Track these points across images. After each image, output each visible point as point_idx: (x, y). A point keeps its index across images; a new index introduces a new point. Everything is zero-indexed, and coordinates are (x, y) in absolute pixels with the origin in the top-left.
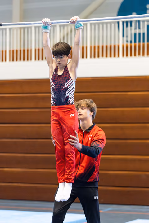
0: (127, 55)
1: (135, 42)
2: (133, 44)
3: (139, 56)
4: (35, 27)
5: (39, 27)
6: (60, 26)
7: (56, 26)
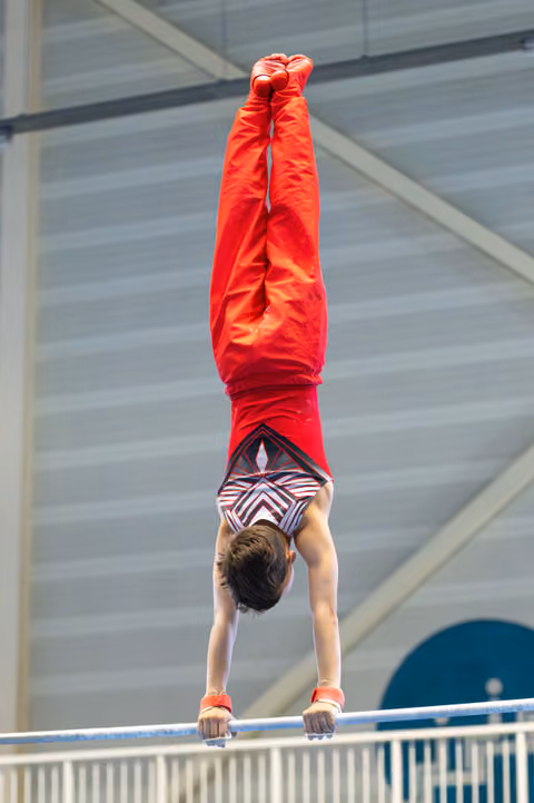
4: (76, 764)
5: (89, 764)
6: (169, 759)
7: (153, 758)
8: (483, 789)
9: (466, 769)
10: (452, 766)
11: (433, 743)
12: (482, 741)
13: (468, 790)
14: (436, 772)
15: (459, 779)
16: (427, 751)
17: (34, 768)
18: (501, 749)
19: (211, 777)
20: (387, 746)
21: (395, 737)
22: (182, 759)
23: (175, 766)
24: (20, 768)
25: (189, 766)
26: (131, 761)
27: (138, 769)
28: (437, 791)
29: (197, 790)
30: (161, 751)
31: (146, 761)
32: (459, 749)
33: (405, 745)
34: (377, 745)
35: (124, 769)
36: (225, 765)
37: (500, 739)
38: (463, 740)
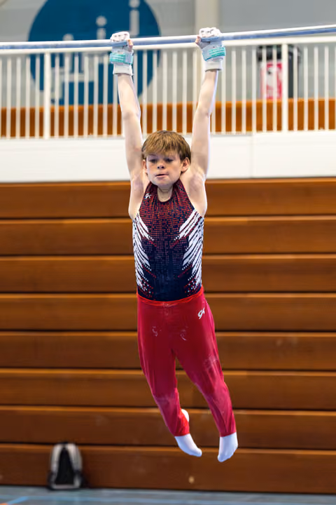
8: (91, 85)
11: (62, 56)
12: (91, 55)
13: (81, 85)
16: (57, 61)
18: (103, 60)
20: (42, 56)
28: (63, 85)
37: (101, 55)
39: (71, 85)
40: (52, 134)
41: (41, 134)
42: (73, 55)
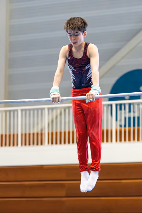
0: (121, 140)
1: (129, 126)
2: (127, 128)
3: (134, 141)
4: (22, 110)
5: (26, 110)
6: (49, 109)
7: (44, 109)
8: (138, 118)
9: (134, 112)
10: (130, 111)
11: (124, 105)
12: (138, 104)
13: (134, 118)
14: (125, 113)
15: (132, 115)
16: (123, 107)
17: (10, 111)
19: (61, 114)
20: (111, 105)
21: (114, 103)
22: (52, 109)
23: (50, 111)
24: (6, 111)
25: (55, 111)
26: (38, 109)
27: (40, 112)
29: (57, 118)
30: (46, 106)
31: (42, 109)
32: (132, 106)
33: (116, 105)
34: (108, 105)
35: (36, 112)
36: (65, 111)
38: (133, 104)
39: (130, 118)
40: (116, 141)
41: (111, 141)
42: (130, 104)
